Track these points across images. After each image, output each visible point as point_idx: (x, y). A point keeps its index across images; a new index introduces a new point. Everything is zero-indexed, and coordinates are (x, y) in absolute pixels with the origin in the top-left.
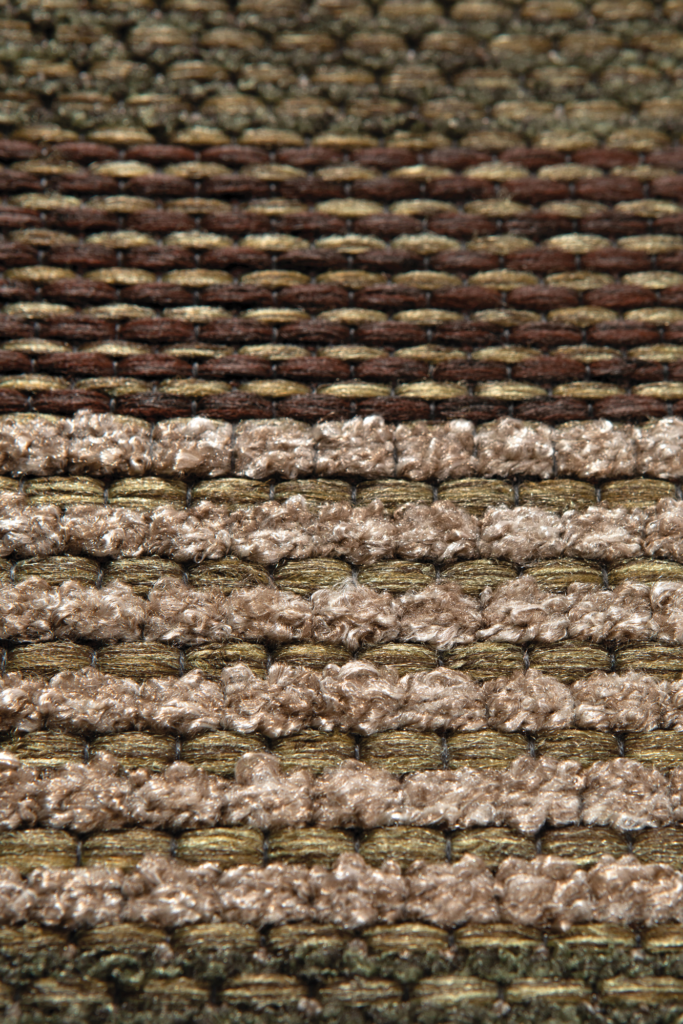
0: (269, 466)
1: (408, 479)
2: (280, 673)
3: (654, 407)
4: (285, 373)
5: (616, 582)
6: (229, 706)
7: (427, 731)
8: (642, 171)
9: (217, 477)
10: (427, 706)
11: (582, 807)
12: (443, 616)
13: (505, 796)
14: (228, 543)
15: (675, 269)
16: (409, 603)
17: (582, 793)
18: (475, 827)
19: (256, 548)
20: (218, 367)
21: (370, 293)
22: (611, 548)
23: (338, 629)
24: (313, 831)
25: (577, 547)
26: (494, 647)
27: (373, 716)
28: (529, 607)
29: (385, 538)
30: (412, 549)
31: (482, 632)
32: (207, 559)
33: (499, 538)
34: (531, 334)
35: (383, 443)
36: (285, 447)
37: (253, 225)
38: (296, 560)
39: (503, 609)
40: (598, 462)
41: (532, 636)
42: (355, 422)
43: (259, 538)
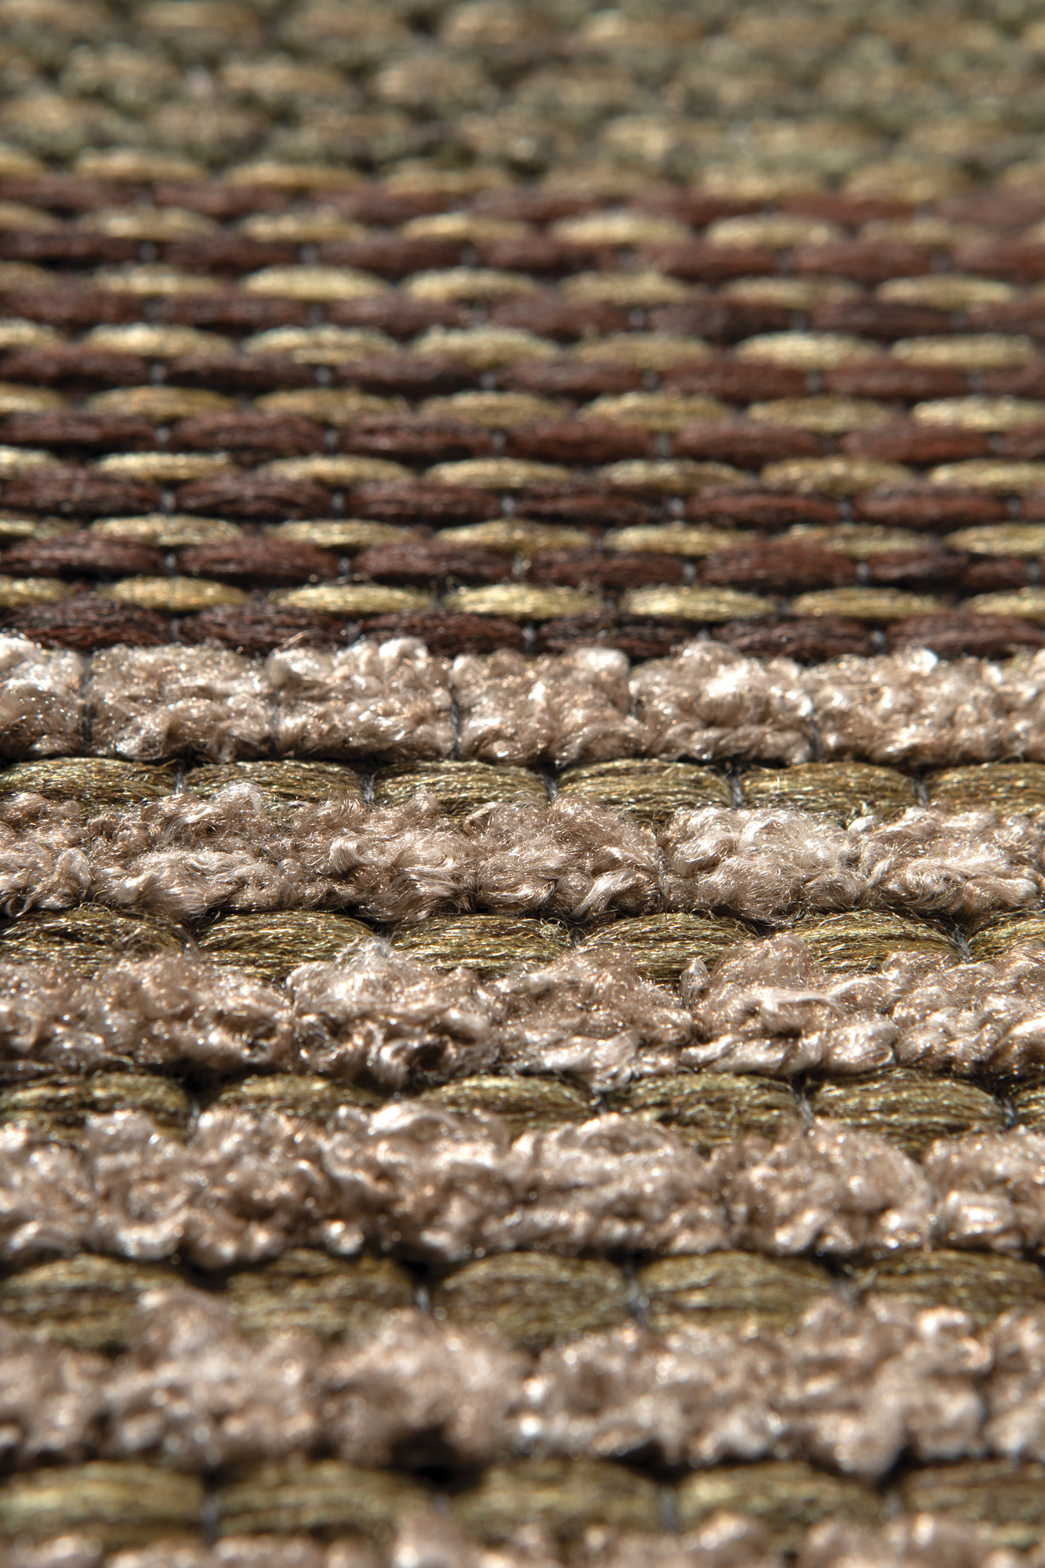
0: (172, 734)
1: (490, 760)
2: (223, 1129)
3: (1023, 632)
4: (195, 568)
5: (991, 952)
6: (106, 1197)
7: (587, 1251)
8: (924, 230)
9: (52, 756)
10: (585, 1198)
11: (988, 1416)
12: (600, 1015)
13: (792, 1392)
14: (85, 877)
15: (1025, 395)
16: (515, 992)
17: (983, 1382)
18: (730, 1461)
19: (151, 882)
20: (45, 553)
21: (371, 431)
22: (969, 885)
23: (358, 1041)
24: (330, 1472)
25: (892, 886)
26: (727, 1081)
27: (457, 1213)
28: (800, 996)
29: (450, 864)
30: (513, 888)
31: (692, 1051)
32: (35, 908)
33: (710, 865)
34: (728, 504)
35: (428, 691)
36: (205, 692)
37: (109, 310)
38: (245, 912)
39: (737, 1005)
40: (913, 728)
41: (814, 1056)
42: (361, 651)
43: (159, 864)
